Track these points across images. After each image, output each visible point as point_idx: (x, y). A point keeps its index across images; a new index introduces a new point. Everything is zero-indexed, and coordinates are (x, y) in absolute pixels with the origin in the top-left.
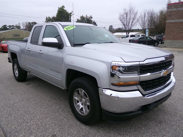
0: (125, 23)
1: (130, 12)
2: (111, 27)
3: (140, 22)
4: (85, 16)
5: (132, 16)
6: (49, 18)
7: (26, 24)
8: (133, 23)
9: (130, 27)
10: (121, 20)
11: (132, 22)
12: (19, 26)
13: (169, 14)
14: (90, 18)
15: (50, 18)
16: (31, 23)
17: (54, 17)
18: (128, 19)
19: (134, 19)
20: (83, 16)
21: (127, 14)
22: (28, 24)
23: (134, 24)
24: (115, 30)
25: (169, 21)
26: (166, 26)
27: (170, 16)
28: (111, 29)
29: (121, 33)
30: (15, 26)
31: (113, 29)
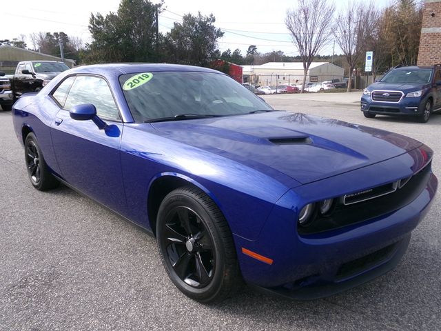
1: (315, 7)
2: (253, 49)
3: (338, 35)
4: (195, 15)
5: (321, 18)
6: (98, 17)
7: (41, 38)
8: (323, 36)
9: (313, 47)
10: (290, 28)
11: (320, 33)
12: (23, 42)
13: (430, 11)
14: (208, 20)
15: (102, 18)
16: (52, 34)
17: (112, 16)
18: (309, 25)
19: (324, 25)
20: (190, 15)
21: (306, 12)
22: (44, 36)
23: (325, 39)
24: (262, 58)
25: (431, 30)
26: (421, 42)
27: (433, 15)
28: (253, 53)
29: (282, 64)
30: (12, 43)
31: (258, 54)
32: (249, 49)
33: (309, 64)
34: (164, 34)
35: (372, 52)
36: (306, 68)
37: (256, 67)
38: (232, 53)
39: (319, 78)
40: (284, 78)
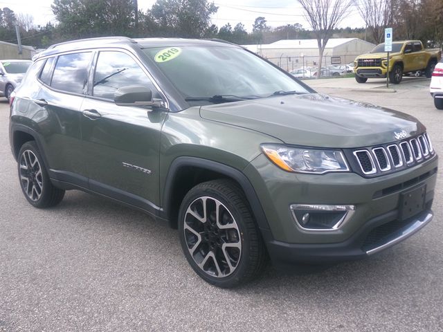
0: (315, 9)
2: (262, 22)
3: (361, 6)
9: (328, 21)
11: (336, 6)
23: (343, 12)
24: (272, 33)
28: (261, 28)
29: (297, 41)
31: (268, 28)
32: (256, 22)
33: (325, 43)
34: (145, 12)
35: (391, 29)
36: (322, 48)
37: (264, 46)
38: (233, 29)
39: (342, 58)
40: (297, 61)
